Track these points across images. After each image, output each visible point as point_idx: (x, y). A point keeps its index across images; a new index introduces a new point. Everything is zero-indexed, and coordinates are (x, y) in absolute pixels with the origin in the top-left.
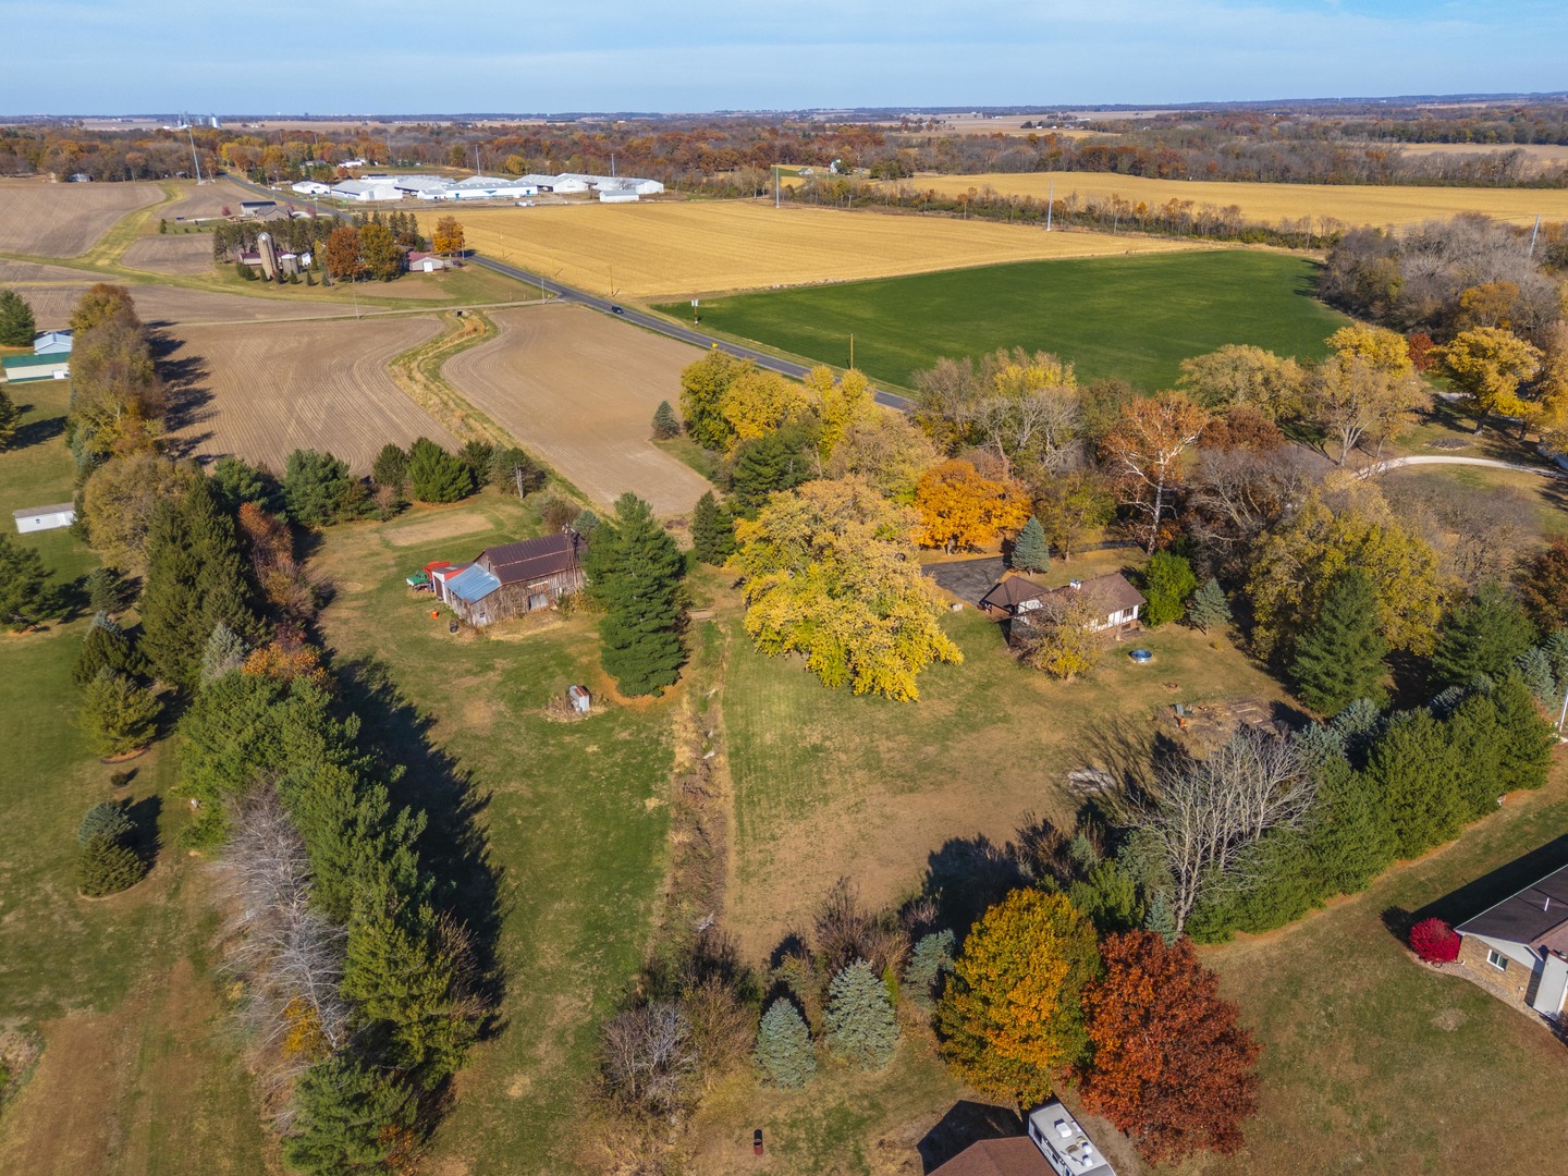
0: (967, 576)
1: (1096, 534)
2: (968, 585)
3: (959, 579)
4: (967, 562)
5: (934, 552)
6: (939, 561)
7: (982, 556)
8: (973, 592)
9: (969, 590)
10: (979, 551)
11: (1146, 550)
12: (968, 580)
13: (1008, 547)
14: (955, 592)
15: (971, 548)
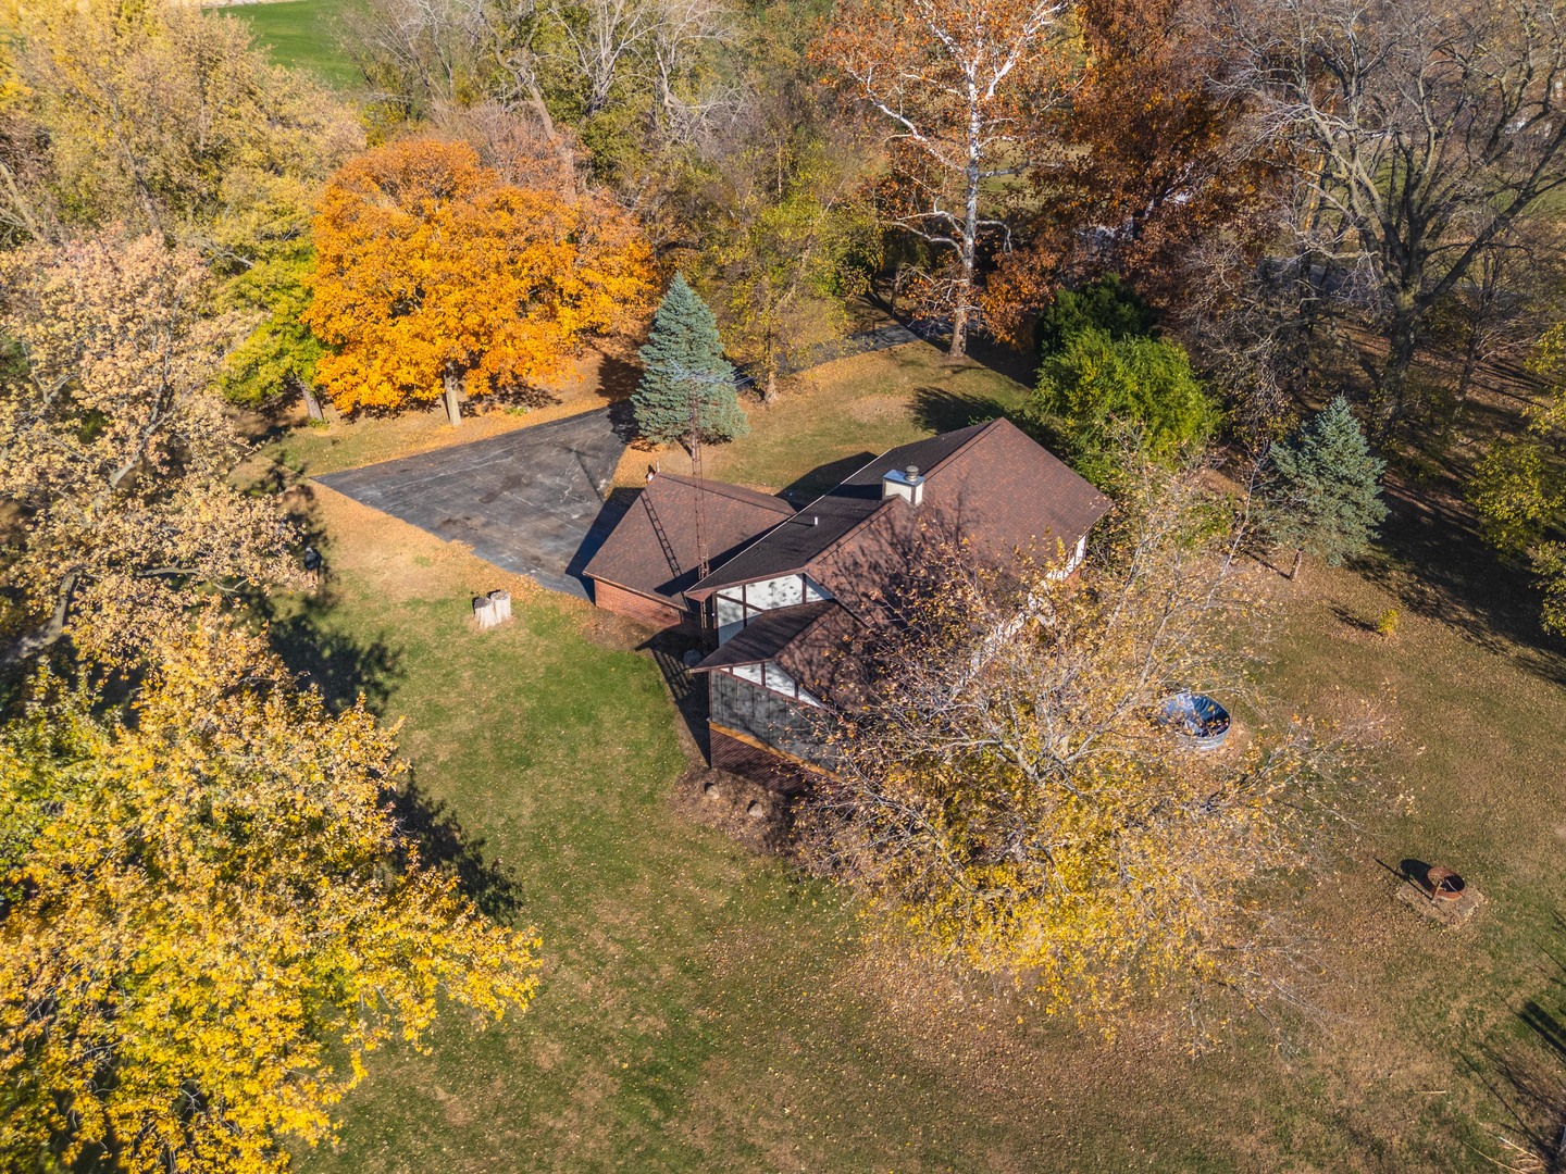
0: (514, 482)
1: (826, 320)
2: (520, 513)
3: (491, 497)
4: (509, 437)
5: (413, 420)
6: (430, 446)
7: (551, 413)
8: (539, 535)
9: (524, 529)
10: (542, 399)
11: (945, 347)
12: (518, 497)
13: (620, 380)
14: (481, 544)
15: (520, 394)
